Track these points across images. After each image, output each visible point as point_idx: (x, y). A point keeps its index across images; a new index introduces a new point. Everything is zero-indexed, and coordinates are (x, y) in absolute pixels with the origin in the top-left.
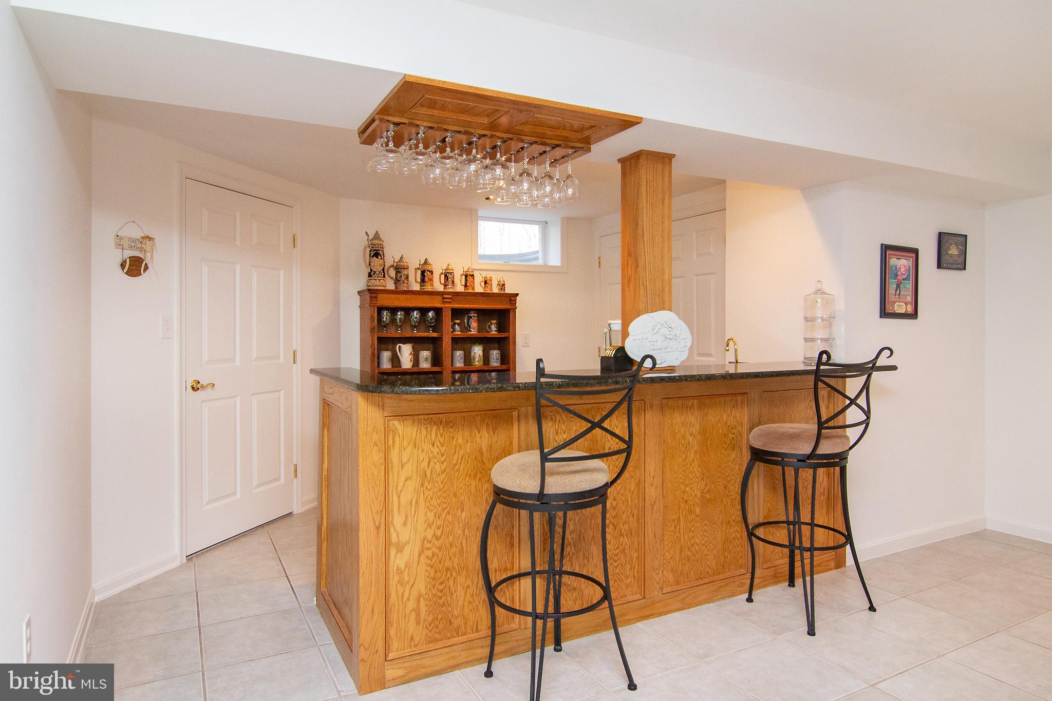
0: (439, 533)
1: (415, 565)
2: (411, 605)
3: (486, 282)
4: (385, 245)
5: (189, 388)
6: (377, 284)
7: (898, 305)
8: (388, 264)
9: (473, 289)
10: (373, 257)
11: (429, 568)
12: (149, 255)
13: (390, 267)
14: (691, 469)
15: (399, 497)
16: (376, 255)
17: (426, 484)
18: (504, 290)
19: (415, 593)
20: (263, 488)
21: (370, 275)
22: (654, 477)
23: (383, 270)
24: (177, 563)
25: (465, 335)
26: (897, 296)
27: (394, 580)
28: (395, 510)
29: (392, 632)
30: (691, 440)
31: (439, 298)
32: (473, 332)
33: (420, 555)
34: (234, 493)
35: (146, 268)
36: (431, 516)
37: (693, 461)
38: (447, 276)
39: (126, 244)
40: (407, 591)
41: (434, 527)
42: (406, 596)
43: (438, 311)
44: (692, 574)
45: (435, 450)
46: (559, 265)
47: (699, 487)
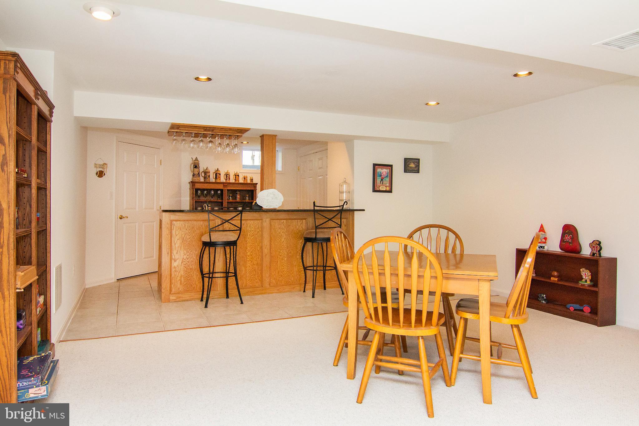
0: (188, 257)
1: (180, 266)
2: (179, 278)
3: (244, 178)
4: (200, 163)
5: (119, 218)
6: (196, 179)
7: (382, 187)
8: (201, 171)
9: (239, 181)
10: (194, 168)
11: (185, 268)
12: (105, 170)
13: (202, 172)
14: (283, 244)
15: (175, 245)
16: (196, 167)
17: (184, 242)
18: (253, 181)
19: (180, 275)
20: (147, 259)
21: (193, 176)
22: (266, 246)
23: (199, 173)
24: (113, 281)
25: (234, 201)
26: (382, 184)
27: (173, 270)
28: (174, 250)
29: (172, 286)
30: (283, 234)
31: (222, 185)
32: (238, 200)
33: (182, 263)
34: (134, 259)
35: (104, 174)
36: (185, 251)
37: (283, 242)
38: (227, 175)
39: (98, 166)
40: (177, 274)
41: (186, 255)
42: (177, 275)
43: (222, 190)
44: (283, 281)
45: (187, 231)
46: (281, 170)
47: (286, 251)
